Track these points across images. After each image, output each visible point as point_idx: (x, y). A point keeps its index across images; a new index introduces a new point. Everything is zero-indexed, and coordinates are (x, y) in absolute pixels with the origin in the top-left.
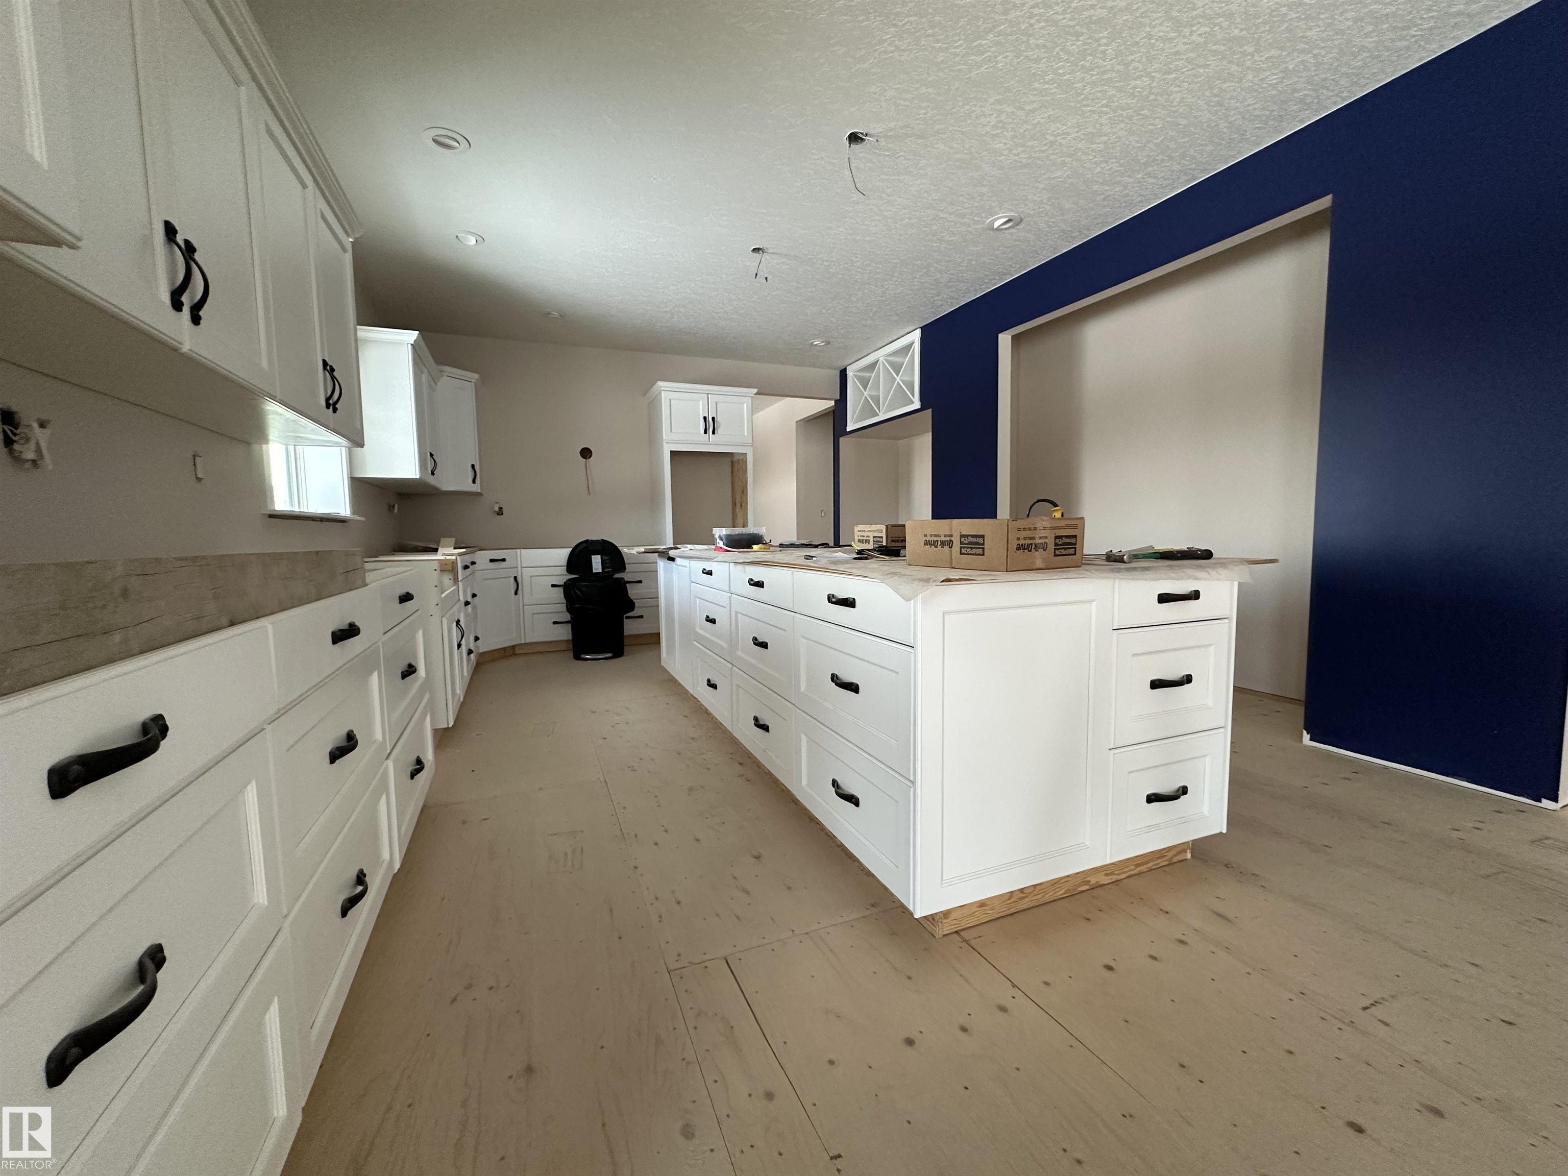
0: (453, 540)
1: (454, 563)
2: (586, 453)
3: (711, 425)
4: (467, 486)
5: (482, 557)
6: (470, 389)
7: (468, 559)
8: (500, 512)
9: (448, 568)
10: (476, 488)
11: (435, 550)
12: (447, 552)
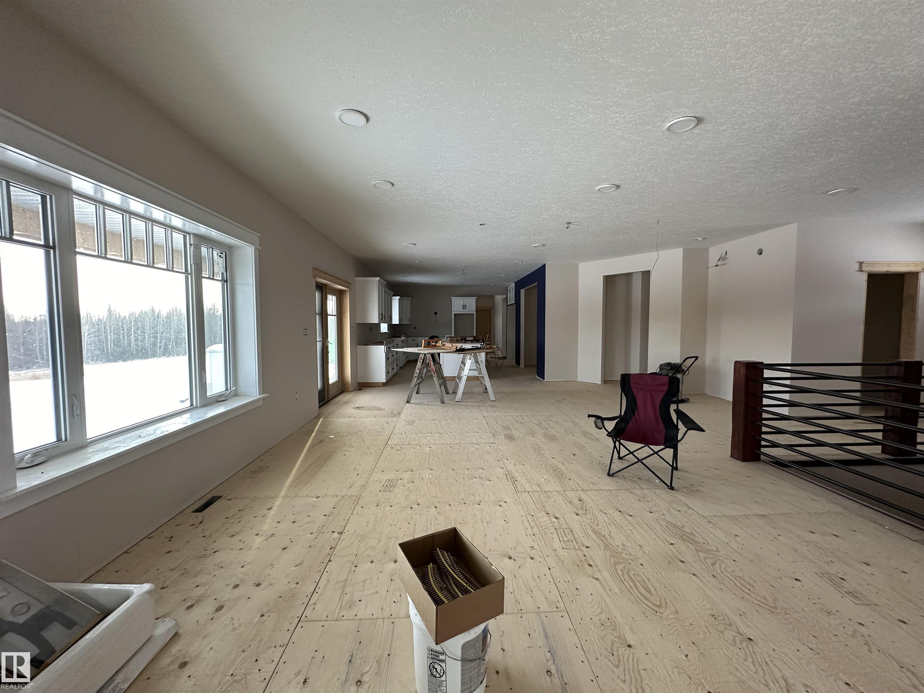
0: (404, 335)
1: (404, 340)
2: (436, 313)
3: (464, 307)
4: (408, 323)
5: (410, 339)
6: (409, 301)
7: (407, 339)
8: (415, 328)
9: (403, 341)
10: (410, 323)
11: (400, 337)
12: (403, 338)
